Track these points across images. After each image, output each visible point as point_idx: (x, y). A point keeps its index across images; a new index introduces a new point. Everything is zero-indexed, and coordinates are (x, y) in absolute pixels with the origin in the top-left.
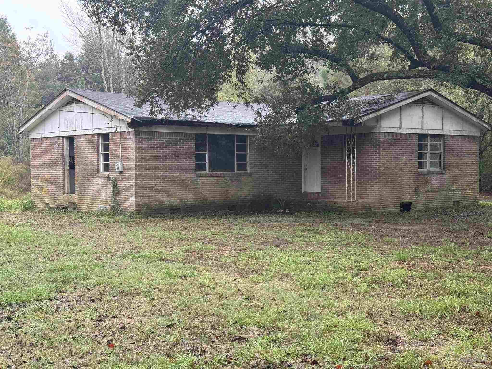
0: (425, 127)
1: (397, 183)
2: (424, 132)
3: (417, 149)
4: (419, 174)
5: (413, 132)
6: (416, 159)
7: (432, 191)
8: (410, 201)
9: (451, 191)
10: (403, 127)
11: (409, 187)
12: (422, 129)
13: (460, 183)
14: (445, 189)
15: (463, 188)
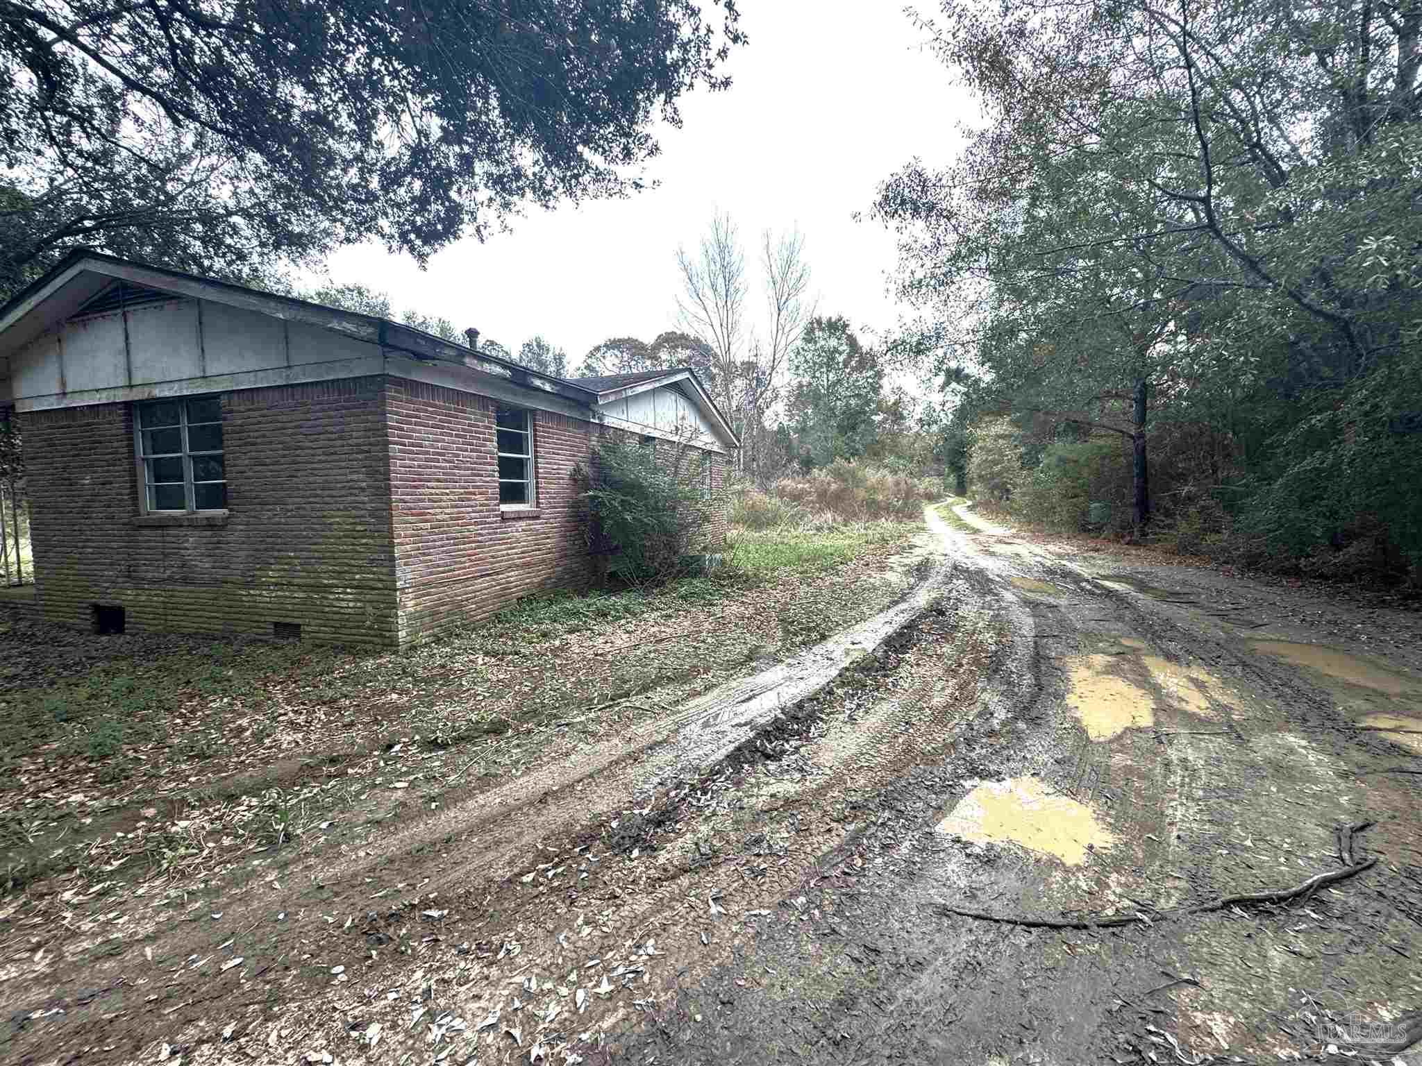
0: (137, 380)
1: (76, 551)
2: (139, 395)
5: (102, 398)
7: (185, 581)
8: (117, 603)
9: (260, 586)
10: (70, 388)
11: (111, 564)
12: (131, 387)
13: (296, 561)
14: (233, 578)
15: (312, 581)
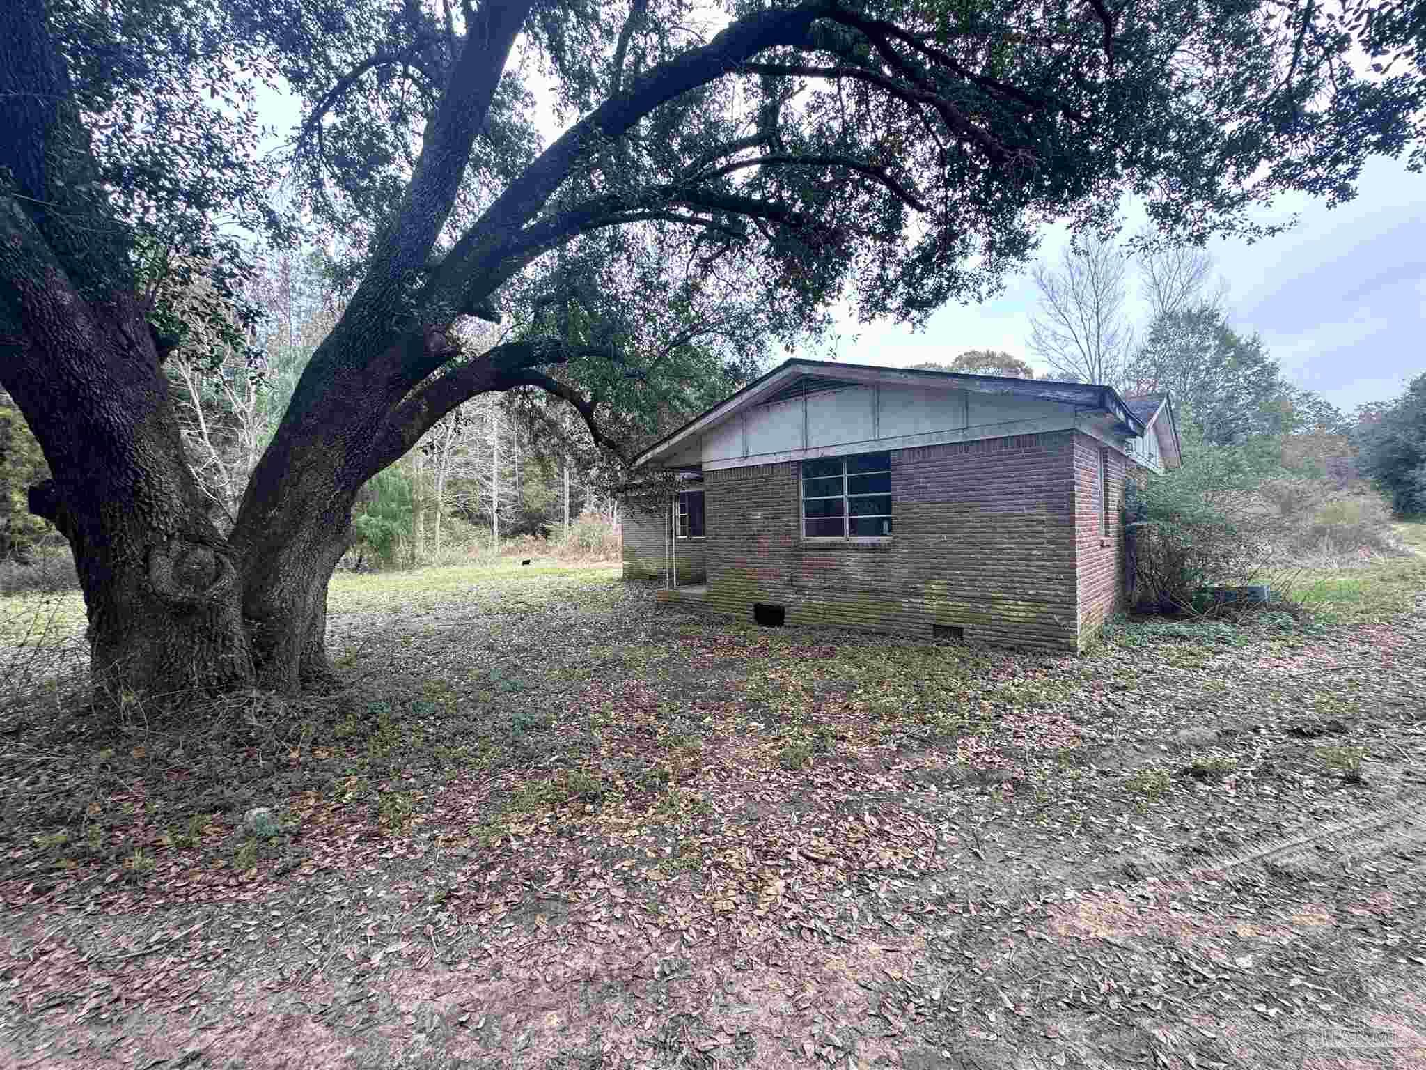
0: (813, 444)
1: (744, 565)
2: (811, 455)
3: (804, 494)
4: (800, 548)
5: (781, 458)
7: (845, 590)
8: (780, 603)
9: (921, 595)
10: (751, 453)
11: (774, 575)
13: (961, 578)
14: (895, 590)
15: (979, 594)
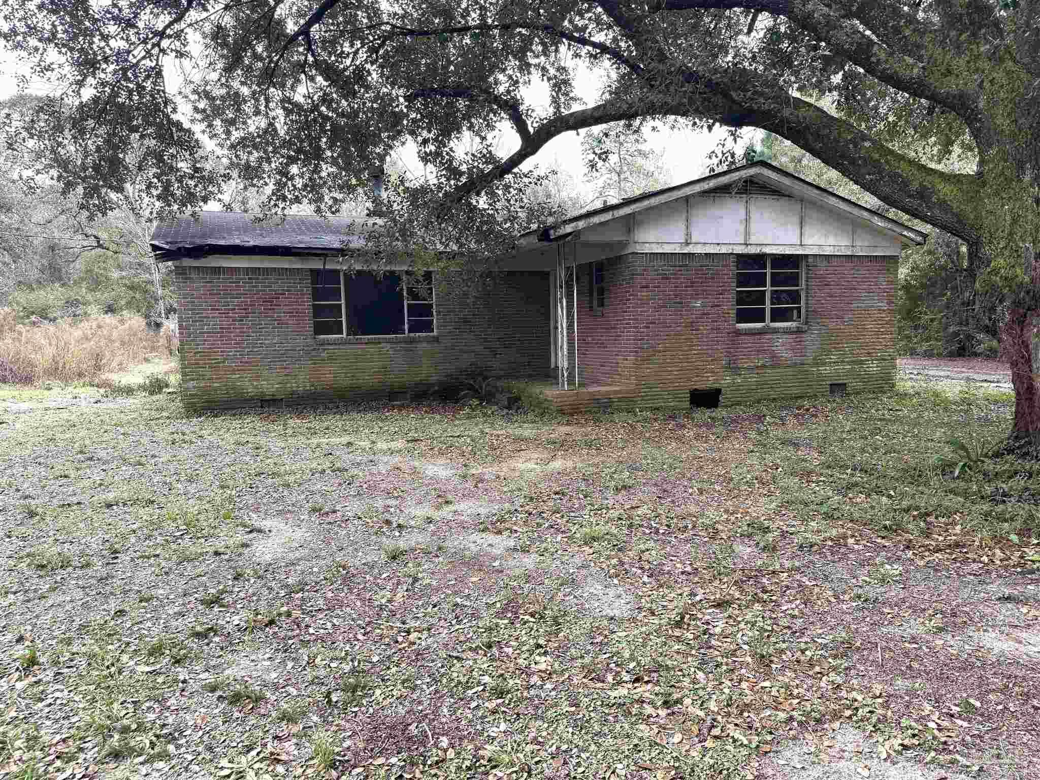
1: (681, 353)
2: (753, 250)
3: (735, 284)
4: (738, 333)
5: (724, 250)
6: (733, 305)
7: (773, 367)
8: (717, 386)
9: (824, 364)
10: (694, 240)
11: (712, 360)
12: (746, 245)
13: (847, 349)
14: (808, 362)
15: (855, 359)
